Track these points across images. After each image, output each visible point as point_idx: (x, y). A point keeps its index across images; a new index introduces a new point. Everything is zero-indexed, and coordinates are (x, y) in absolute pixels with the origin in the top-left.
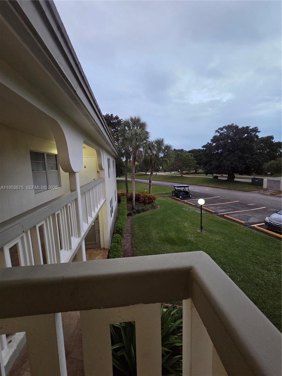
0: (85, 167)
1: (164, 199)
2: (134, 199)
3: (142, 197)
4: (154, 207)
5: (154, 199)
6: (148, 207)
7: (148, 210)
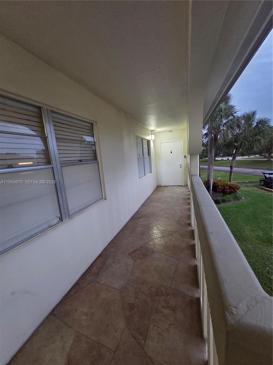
0: (171, 152)
1: (249, 189)
2: (211, 188)
3: (221, 186)
4: (237, 198)
5: (237, 189)
6: (229, 197)
7: (230, 201)
